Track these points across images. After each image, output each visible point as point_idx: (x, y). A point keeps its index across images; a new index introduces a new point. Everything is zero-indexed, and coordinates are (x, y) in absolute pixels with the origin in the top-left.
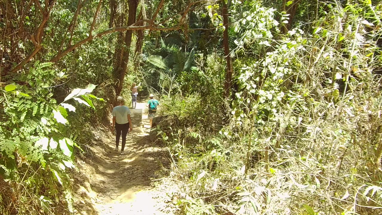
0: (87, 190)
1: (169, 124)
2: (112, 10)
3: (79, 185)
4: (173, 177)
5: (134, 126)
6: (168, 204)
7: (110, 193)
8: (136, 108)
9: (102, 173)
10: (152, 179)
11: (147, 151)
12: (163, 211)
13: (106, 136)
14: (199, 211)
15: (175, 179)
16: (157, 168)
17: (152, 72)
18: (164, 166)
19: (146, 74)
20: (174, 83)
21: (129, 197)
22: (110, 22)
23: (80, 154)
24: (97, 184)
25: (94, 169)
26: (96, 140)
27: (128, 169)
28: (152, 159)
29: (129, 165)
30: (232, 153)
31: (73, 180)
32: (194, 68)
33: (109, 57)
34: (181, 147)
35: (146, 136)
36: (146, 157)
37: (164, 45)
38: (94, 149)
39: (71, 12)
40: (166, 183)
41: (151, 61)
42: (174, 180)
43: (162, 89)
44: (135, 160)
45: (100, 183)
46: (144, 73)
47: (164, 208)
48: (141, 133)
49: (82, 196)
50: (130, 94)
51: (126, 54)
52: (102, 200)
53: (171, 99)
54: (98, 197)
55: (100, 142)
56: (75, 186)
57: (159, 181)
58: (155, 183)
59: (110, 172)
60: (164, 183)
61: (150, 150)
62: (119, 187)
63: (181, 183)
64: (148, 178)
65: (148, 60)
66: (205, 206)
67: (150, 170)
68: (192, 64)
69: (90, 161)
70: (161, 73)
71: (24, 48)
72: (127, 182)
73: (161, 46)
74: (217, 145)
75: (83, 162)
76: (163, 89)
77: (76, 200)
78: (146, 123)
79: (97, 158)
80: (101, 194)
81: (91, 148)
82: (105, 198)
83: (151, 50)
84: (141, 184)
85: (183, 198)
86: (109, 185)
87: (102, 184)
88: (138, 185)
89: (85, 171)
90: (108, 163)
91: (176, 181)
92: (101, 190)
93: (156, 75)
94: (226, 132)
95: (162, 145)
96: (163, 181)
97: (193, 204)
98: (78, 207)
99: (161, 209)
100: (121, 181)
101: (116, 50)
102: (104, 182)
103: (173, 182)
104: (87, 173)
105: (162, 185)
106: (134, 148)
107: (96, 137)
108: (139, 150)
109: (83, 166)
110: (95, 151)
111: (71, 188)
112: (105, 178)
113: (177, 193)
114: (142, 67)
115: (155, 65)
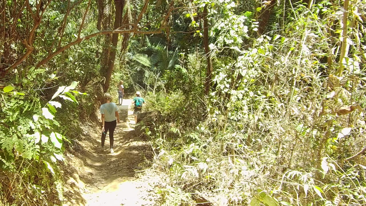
0: (76, 181)
1: (152, 120)
2: (100, 11)
3: (69, 176)
4: (156, 169)
6: (150, 193)
7: (97, 184)
8: (122, 105)
9: (90, 165)
10: (136, 171)
11: (132, 145)
12: (145, 199)
13: (94, 131)
14: (177, 198)
15: (157, 171)
16: (141, 161)
17: (138, 69)
18: (147, 159)
19: (132, 72)
20: (158, 80)
21: (115, 187)
22: (98, 23)
23: (69, 148)
24: (85, 176)
25: (82, 162)
26: (84, 135)
27: (114, 161)
28: (136, 152)
29: (115, 158)
30: (209, 146)
31: (63, 172)
32: (177, 66)
33: (97, 56)
34: (162, 141)
35: (131, 131)
36: (131, 151)
37: (149, 44)
38: (82, 143)
39: (61, 14)
40: (149, 174)
41: (138, 59)
42: (156, 172)
43: (147, 85)
44: (121, 154)
45: (88, 175)
46: (131, 71)
47: (146, 197)
48: (127, 129)
49: (71, 187)
50: (117, 91)
51: (113, 53)
52: (90, 190)
53: (156, 96)
54: (87, 187)
55: (88, 137)
56: (65, 177)
57: (142, 172)
58: (139, 174)
59: (98, 164)
60: (147, 174)
61: (135, 144)
62: (106, 179)
63: (163, 174)
64: (132, 170)
65: (134, 58)
66: (183, 194)
67: (135, 163)
68: (176, 62)
69: (79, 154)
70: (146, 71)
71: (16, 48)
72: (113, 173)
73: (147, 45)
74: (195, 139)
75: (72, 155)
77: (66, 190)
78: (132, 118)
79: (85, 152)
80: (89, 184)
81: (80, 143)
82: (93, 189)
83: (137, 49)
84: (126, 175)
85: (163, 187)
86: (97, 176)
87: (90, 176)
88: (123, 176)
89: (74, 164)
90: (95, 157)
91: (158, 172)
92: (89, 181)
93: (142, 72)
94: (203, 127)
95: (146, 139)
96: (146, 172)
97: (172, 192)
98: (68, 196)
99: (143, 198)
100: (107, 173)
101: (103, 49)
102: (91, 174)
103: (156, 173)
104: (76, 166)
105: (145, 176)
106: (120, 142)
107: (84, 132)
108: (124, 144)
109: (72, 159)
110: (84, 145)
111: (61, 178)
112: (92, 170)
113: (159, 183)
114: (128, 65)
115: (141, 63)
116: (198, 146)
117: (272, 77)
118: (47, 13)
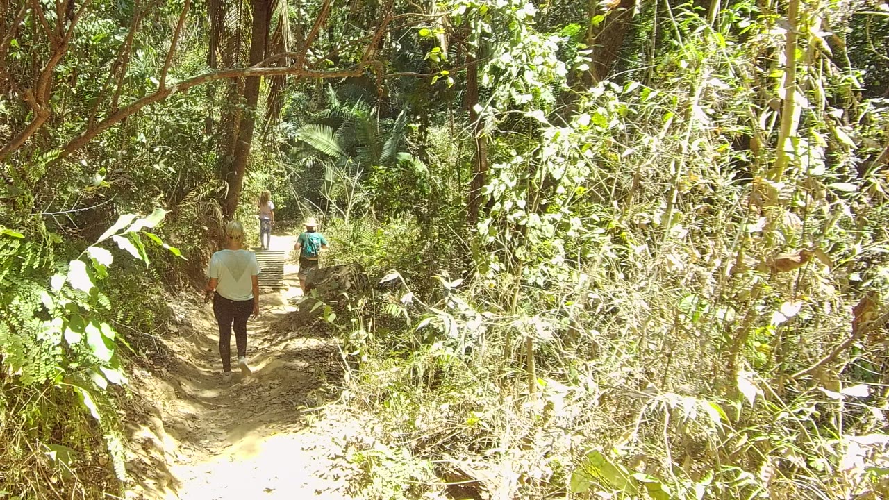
0: (157, 435)
1: (342, 287)
2: (213, 20)
3: (138, 423)
4: (349, 403)
5: (266, 290)
6: (335, 462)
7: (207, 441)
8: (270, 249)
9: (191, 396)
10: (302, 408)
11: (293, 347)
12: (324, 476)
13: (200, 315)
14: (400, 474)
15: (352, 408)
16: (314, 384)
17: (310, 163)
18: (330, 380)
19: (295, 171)
20: (357, 190)
21: (250, 450)
22: (210, 49)
23: (139, 355)
24: (179, 423)
25: (172, 389)
26: (177, 324)
27: (249, 387)
28: (303, 364)
29: (253, 378)
30: (477, 347)
31: (123, 412)
32: (403, 156)
33: (208, 132)
34: (365, 337)
35: (292, 313)
36: (289, 361)
37: (336, 103)
38: (171, 343)
39: (119, 27)
40: (332, 417)
41: (308, 137)
42: (350, 411)
43: (330, 203)
44: (266, 368)
45: (186, 419)
46: (290, 167)
47: (326, 471)
48: (281, 307)
49: (144, 449)
51: (247, 125)
52: (190, 456)
53: (351, 227)
54: (182, 449)
55: (187, 328)
56: (128, 425)
57: (316, 412)
58: (308, 416)
59: (209, 394)
60: (329, 417)
61: (300, 344)
62: (228, 429)
63: (366, 416)
64: (293, 406)
65: (298, 136)
66: (414, 462)
67: (300, 390)
68: (401, 147)
69: (163, 370)
70: (328, 167)
71: (7, 112)
72: (246, 416)
73: (330, 103)
75: (146, 372)
76: (334, 205)
77: (131, 456)
78: (292, 282)
79: (179, 364)
80: (188, 443)
81: (166, 342)
82: (198, 453)
83: (306, 114)
84: (279, 420)
85: (368, 447)
86: (207, 422)
87: (190, 422)
88: (271, 422)
89: (151, 394)
90: (204, 376)
91: (354, 412)
92: (187, 435)
93: (317, 171)
95: (327, 333)
96: (327, 411)
97: (388, 459)
98: (135, 471)
99: (319, 474)
100: (232, 415)
101: (223, 115)
102: (193, 418)
103: (350, 414)
104: (155, 398)
105: (324, 421)
106: (265, 340)
107: (177, 317)
108: (275, 345)
109: (146, 381)
110: (175, 348)
111: (120, 428)
112: (196, 408)
113: (356, 438)
114: (284, 154)
115: (316, 147)
116: (451, 349)
117: (628, 183)
118: (84, 24)
